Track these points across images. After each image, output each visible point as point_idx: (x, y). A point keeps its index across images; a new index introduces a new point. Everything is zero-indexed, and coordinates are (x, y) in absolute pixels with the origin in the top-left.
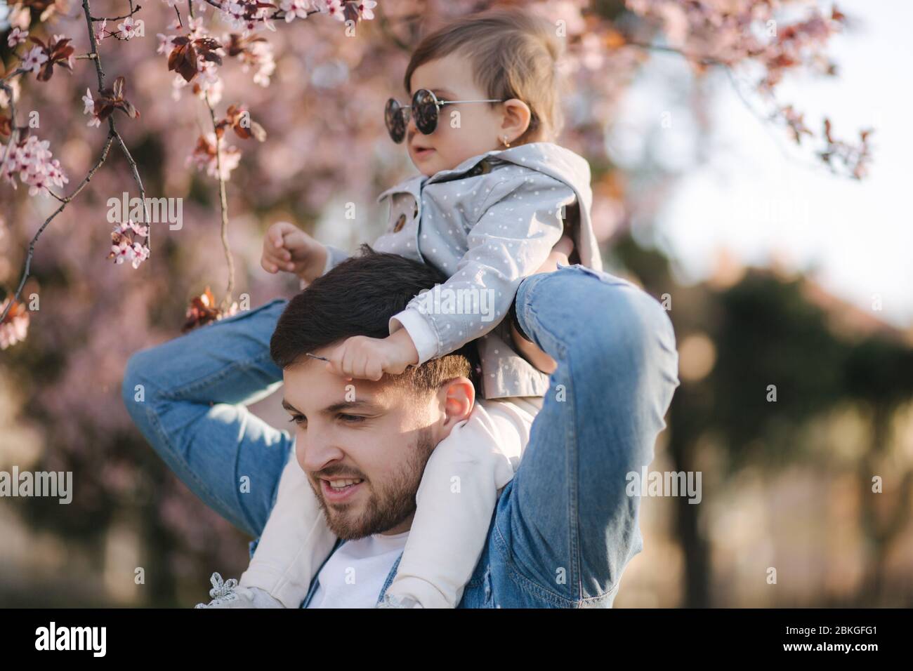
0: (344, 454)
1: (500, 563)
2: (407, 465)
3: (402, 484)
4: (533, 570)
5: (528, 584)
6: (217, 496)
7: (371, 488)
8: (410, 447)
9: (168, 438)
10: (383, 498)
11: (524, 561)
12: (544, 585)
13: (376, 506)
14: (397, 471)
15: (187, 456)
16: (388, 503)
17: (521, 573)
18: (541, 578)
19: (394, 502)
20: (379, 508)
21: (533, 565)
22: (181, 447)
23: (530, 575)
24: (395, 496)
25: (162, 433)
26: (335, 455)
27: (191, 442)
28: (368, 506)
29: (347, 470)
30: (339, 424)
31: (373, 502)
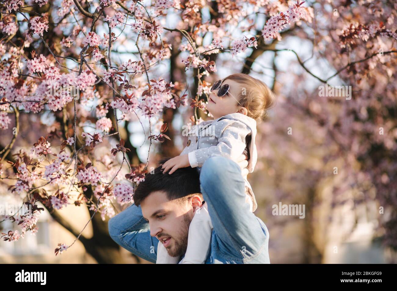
0: (162, 230)
1: (214, 252)
2: (182, 228)
3: (183, 234)
4: (226, 252)
5: (226, 257)
6: (150, 257)
7: (174, 239)
8: (182, 222)
9: (128, 243)
10: (179, 241)
11: (223, 249)
12: (231, 256)
13: (178, 244)
14: (180, 231)
15: (136, 247)
16: (181, 242)
17: (223, 254)
18: (230, 254)
19: (183, 241)
20: (179, 244)
21: (226, 250)
22: (133, 245)
23: (226, 254)
24: (183, 239)
25: (125, 243)
26: (159, 230)
27: (136, 242)
28: (176, 245)
29: (164, 235)
30: (159, 220)
31: (177, 243)
